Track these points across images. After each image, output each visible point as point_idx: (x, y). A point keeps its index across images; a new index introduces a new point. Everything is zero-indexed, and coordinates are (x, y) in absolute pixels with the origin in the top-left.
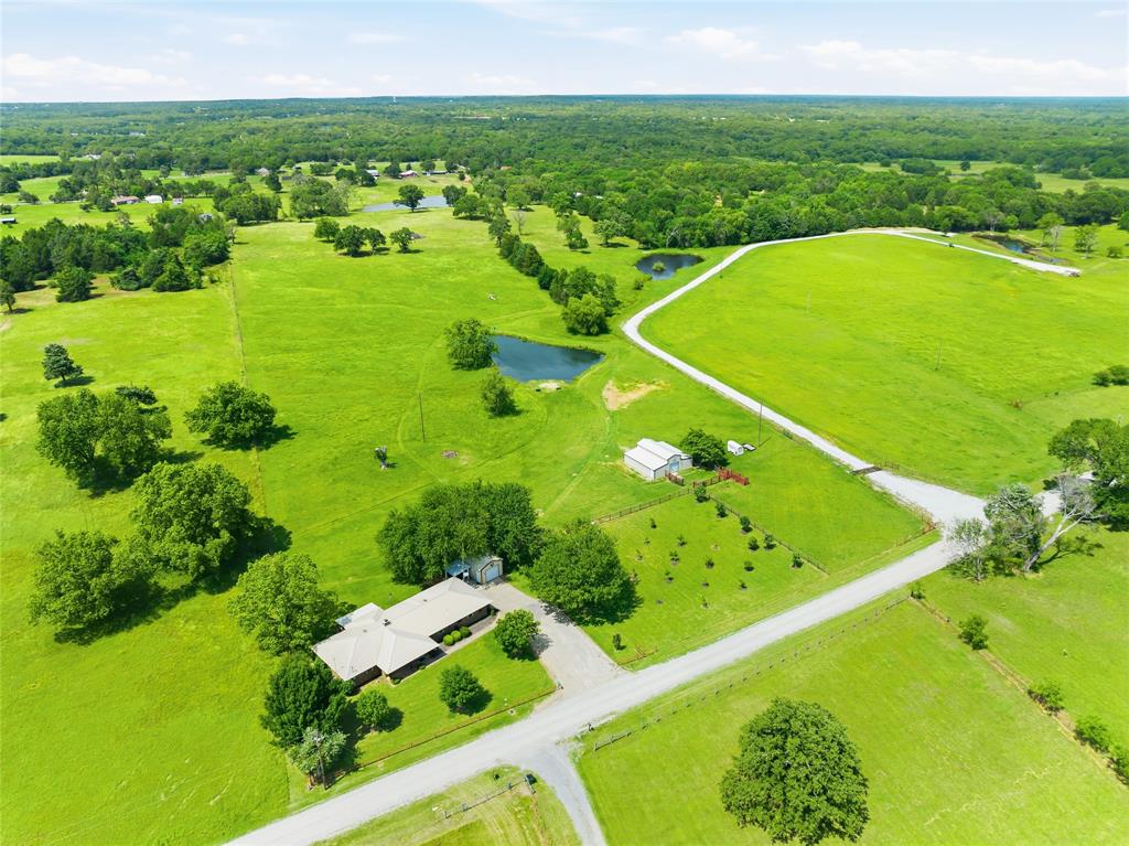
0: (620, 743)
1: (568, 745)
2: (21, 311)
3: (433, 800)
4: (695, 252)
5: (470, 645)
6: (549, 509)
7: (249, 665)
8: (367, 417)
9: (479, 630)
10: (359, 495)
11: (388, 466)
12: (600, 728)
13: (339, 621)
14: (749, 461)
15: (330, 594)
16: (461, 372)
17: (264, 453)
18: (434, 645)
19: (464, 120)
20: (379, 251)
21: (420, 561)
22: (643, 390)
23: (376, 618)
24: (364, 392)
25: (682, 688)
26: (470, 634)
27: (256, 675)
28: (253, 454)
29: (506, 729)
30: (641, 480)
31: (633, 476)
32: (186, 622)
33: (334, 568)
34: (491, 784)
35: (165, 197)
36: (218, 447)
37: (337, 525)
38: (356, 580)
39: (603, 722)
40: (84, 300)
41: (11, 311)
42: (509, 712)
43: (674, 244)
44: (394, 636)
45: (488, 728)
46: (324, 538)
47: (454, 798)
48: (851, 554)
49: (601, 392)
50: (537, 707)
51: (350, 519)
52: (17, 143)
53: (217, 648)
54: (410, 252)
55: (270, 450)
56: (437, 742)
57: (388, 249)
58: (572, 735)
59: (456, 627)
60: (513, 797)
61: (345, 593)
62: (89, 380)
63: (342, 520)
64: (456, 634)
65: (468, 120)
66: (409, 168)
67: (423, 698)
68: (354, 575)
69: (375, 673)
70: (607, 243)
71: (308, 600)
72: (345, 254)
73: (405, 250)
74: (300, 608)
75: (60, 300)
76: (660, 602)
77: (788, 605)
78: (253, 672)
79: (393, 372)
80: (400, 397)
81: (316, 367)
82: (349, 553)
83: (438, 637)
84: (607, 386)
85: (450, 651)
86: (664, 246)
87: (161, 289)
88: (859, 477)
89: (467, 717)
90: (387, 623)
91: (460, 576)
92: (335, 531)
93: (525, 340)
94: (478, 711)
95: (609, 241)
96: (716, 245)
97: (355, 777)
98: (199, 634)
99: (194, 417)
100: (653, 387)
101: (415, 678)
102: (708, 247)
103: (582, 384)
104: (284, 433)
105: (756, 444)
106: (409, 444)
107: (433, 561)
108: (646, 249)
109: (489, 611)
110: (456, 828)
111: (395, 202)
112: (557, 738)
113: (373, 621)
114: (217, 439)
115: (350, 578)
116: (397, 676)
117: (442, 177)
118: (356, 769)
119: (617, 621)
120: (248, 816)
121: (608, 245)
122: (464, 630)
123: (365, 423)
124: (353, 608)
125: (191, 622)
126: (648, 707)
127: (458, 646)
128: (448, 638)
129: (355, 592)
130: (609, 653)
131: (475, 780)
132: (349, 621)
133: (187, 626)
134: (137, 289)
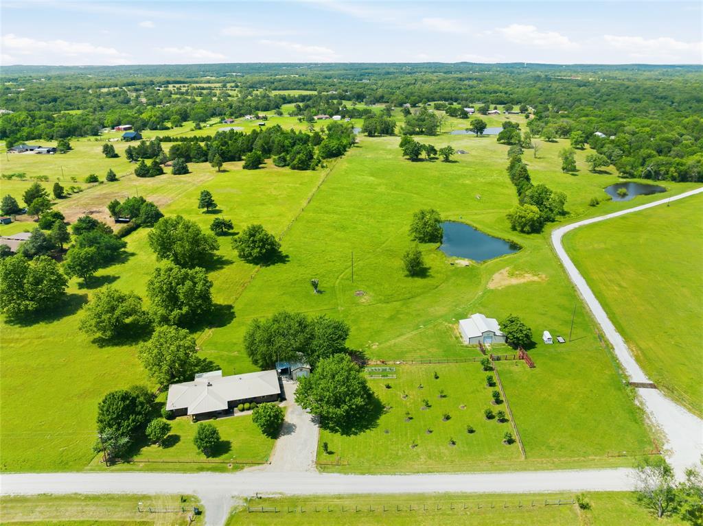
0: (266, 514)
1: (238, 501)
2: (224, 171)
3: (145, 497)
4: (662, 184)
6: (382, 346)
11: (318, 292)
12: (265, 500)
13: (197, 375)
14: (552, 350)
17: (263, 268)
18: (225, 408)
19: (561, 79)
20: (431, 159)
22: (526, 279)
25: (340, 497)
28: (257, 268)
31: (457, 338)
34: (178, 503)
35: (343, 117)
39: (271, 496)
40: (254, 169)
41: (219, 171)
42: (229, 465)
43: (648, 176)
44: (206, 394)
45: (208, 470)
47: (154, 502)
48: (561, 448)
49: (493, 274)
50: (246, 469)
52: (305, 84)
54: (449, 162)
56: (178, 466)
57: (437, 159)
58: (245, 496)
59: (250, 401)
60: (181, 517)
62: (219, 212)
64: (247, 405)
65: (564, 80)
66: (496, 108)
69: (184, 412)
70: (594, 170)
72: (408, 159)
73: (447, 160)
75: (244, 167)
76: (387, 432)
77: (472, 469)
79: (374, 235)
81: (334, 224)
83: (236, 403)
84: (502, 271)
86: (640, 177)
87: (294, 168)
88: (629, 388)
89: (205, 457)
90: (209, 385)
93: (476, 229)
94: (213, 457)
95: (597, 169)
96: (687, 181)
97: (126, 466)
100: (536, 278)
102: (680, 181)
103: (487, 266)
104: (282, 259)
105: (567, 339)
106: (343, 281)
108: (622, 177)
109: (278, 398)
110: (138, 520)
111: (467, 130)
112: (236, 493)
114: (247, 256)
117: (516, 116)
118: (129, 462)
120: (67, 463)
121: (595, 172)
122: (252, 404)
126: (306, 500)
128: (240, 406)
130: (319, 453)
131: (173, 497)
132: (201, 377)
134: (283, 166)
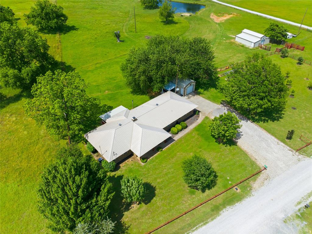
5: (188, 134)
7: (43, 146)
8: (109, 23)
9: (191, 124)
10: (108, 53)
11: (121, 41)
13: (103, 116)
15: (95, 99)
16: (147, 10)
17: (63, 36)
18: (168, 135)
21: (150, 79)
22: (227, 17)
23: (126, 116)
24: (107, 15)
26: (187, 127)
27: (48, 153)
28: (57, 36)
29: (238, 205)
30: (247, 48)
32: (11, 115)
33: (97, 86)
36: (41, 33)
37: (98, 65)
38: (110, 92)
42: (234, 188)
44: (141, 129)
46: (92, 71)
49: (210, 17)
51: (104, 63)
53: (25, 133)
55: (66, 35)
58: (292, 213)
59: (177, 122)
61: (104, 99)
63: (100, 63)
64: (179, 127)
67: (166, 174)
68: (108, 90)
69: (129, 154)
71: (79, 103)
74: (73, 108)
76: (294, 109)
78: (46, 151)
79: (118, 9)
80: (122, 17)
81: (86, 7)
82: (105, 79)
83: (168, 129)
84: (211, 15)
85: (176, 138)
90: (135, 120)
91: (173, 90)
92: (96, 68)
98: (16, 124)
99: (28, 17)
101: (156, 158)
103: (200, 14)
106: (129, 33)
107: (158, 80)
109: (195, 113)
113: (124, 118)
114: (42, 30)
115: (107, 91)
116: (145, 157)
119: (276, 120)
122: (183, 124)
123: (108, 26)
124: (111, 108)
125: (14, 116)
127: (181, 135)
128: (174, 129)
129: (110, 99)
130: (284, 143)
132: (109, 117)
133: (11, 118)
